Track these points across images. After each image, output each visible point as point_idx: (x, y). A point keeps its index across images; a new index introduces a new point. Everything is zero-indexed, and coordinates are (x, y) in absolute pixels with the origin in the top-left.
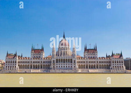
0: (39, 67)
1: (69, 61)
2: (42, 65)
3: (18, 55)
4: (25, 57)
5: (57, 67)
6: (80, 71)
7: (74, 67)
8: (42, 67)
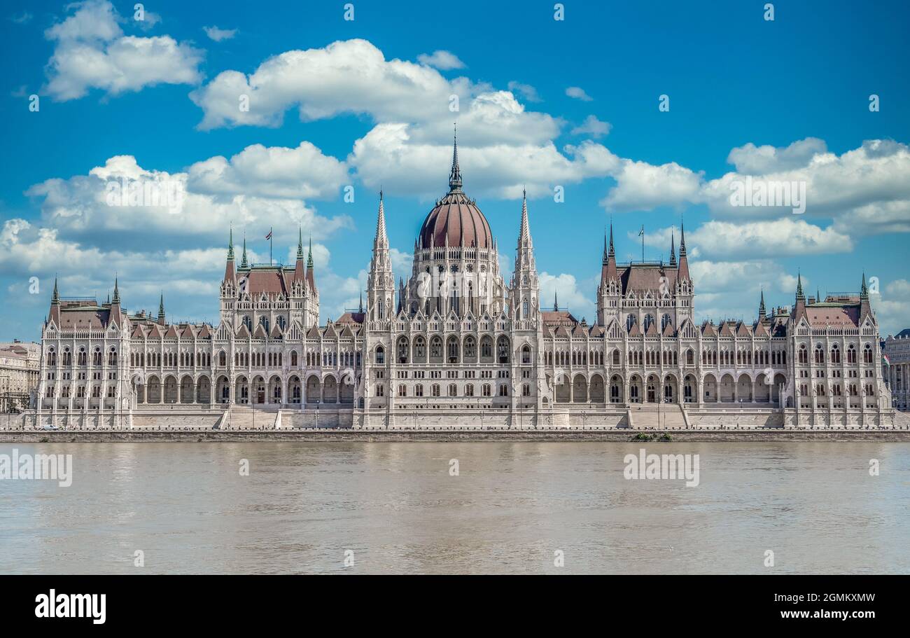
0: (278, 393)
1: (487, 352)
2: (297, 379)
3: (131, 313)
4: (181, 326)
5: (403, 392)
6: (564, 420)
7: (526, 391)
8: (297, 392)
